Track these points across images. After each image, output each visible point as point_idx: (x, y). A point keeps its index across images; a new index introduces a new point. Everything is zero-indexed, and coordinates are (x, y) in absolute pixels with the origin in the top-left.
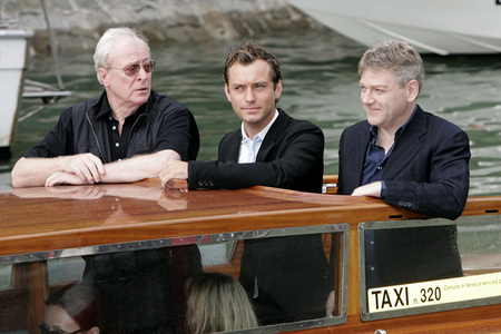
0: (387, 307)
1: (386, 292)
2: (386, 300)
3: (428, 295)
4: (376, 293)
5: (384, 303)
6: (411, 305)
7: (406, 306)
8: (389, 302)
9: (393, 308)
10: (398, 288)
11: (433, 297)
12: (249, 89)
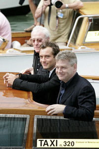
0: (46, 146)
1: (46, 141)
2: (46, 143)
3: (67, 144)
4: (41, 141)
5: (44, 144)
6: (58, 146)
7: (55, 147)
8: (47, 144)
9: (49, 147)
10: (52, 140)
11: (70, 144)
12: (44, 57)
